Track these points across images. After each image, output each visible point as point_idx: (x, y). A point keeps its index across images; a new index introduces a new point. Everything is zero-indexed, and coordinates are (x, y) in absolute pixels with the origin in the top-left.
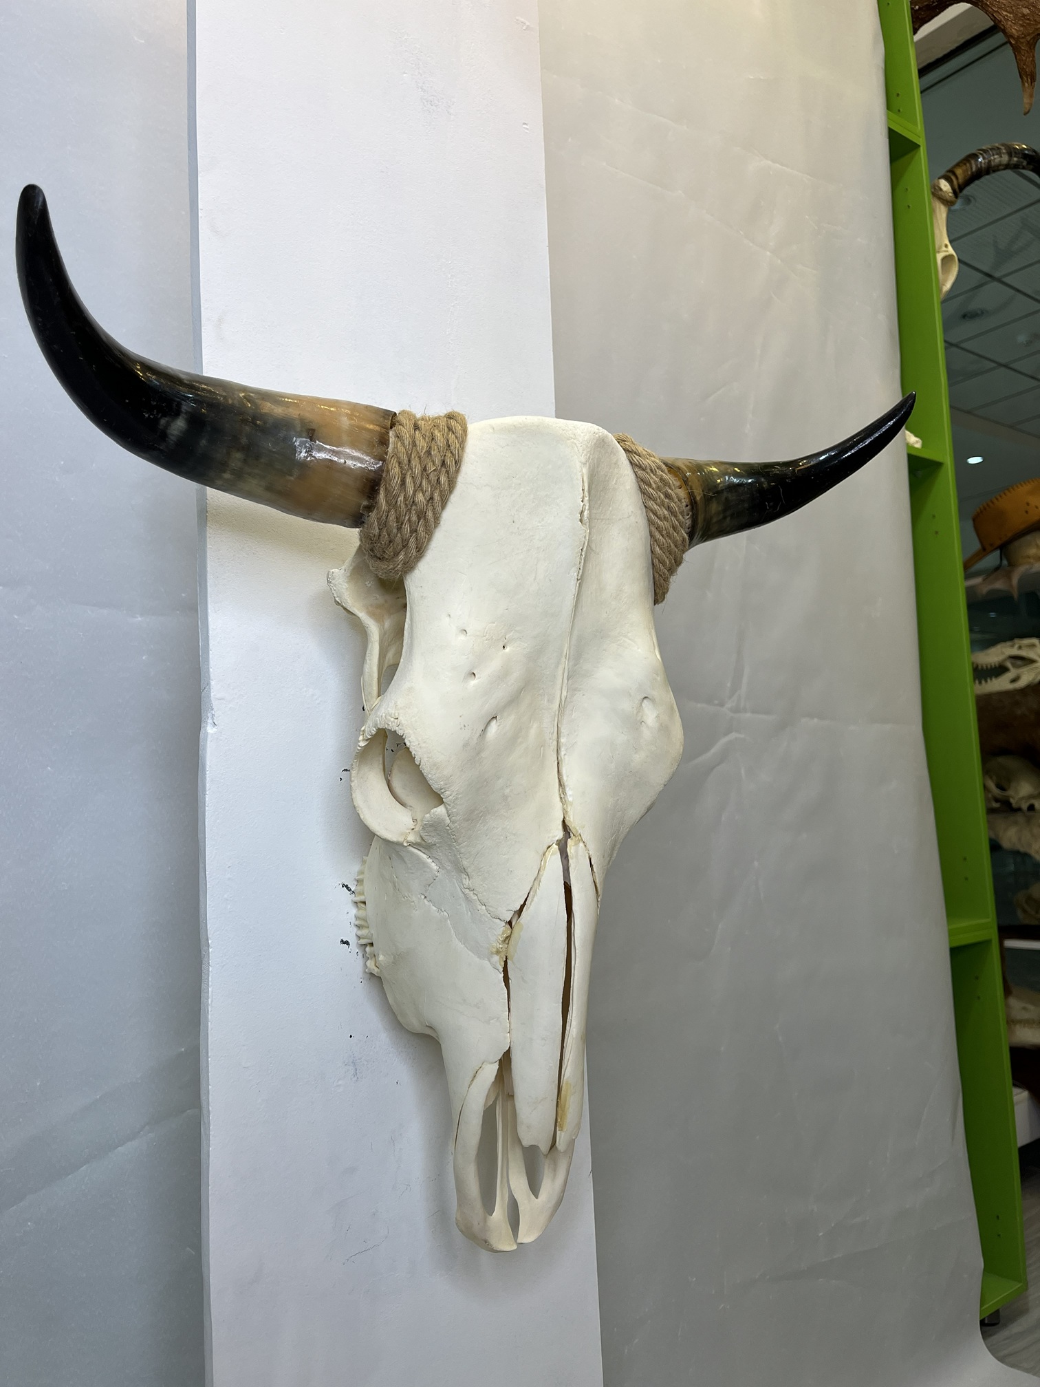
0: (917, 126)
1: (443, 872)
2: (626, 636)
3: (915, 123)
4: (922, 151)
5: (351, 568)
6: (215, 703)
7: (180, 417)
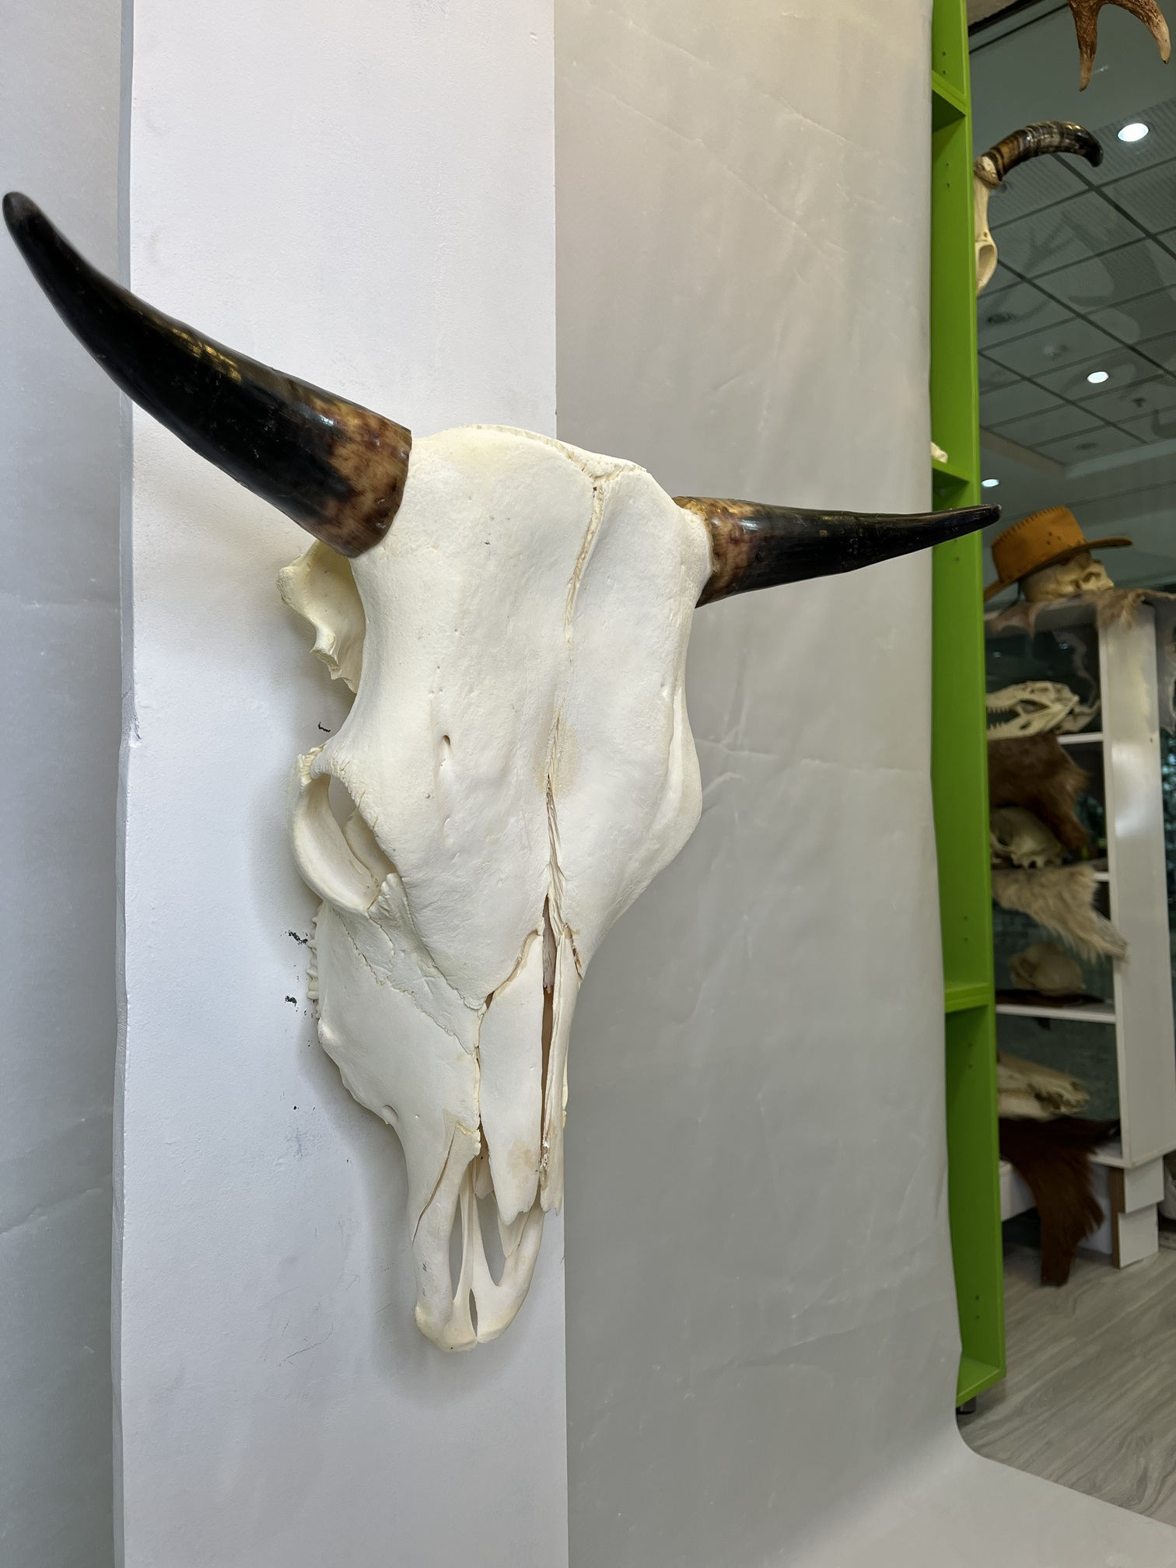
0: (963, 93)
3: (961, 89)
4: (967, 122)
6: (142, 715)
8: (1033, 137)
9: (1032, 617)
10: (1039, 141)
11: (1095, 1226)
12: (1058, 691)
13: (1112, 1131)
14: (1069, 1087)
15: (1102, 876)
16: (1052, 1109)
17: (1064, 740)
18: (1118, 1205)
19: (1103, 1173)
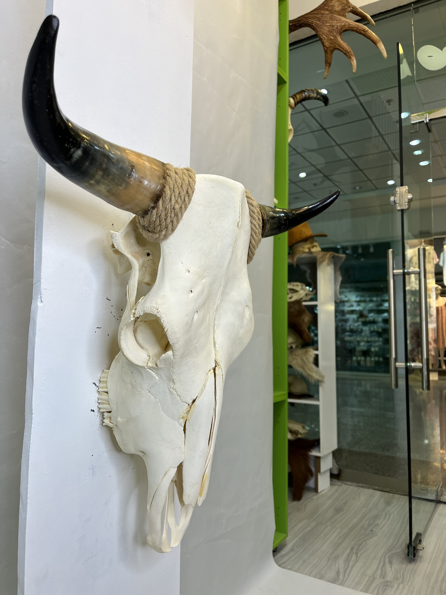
0: (287, 75)
1: (161, 380)
2: (242, 279)
3: (286, 72)
4: (287, 85)
5: (125, 233)
6: (43, 291)
7: (80, 149)
8: (308, 93)
9: (295, 259)
10: (310, 95)
11: (310, 477)
12: (302, 286)
13: (316, 443)
14: (301, 427)
15: (316, 352)
16: (295, 436)
17: (304, 303)
18: (318, 470)
19: (312, 458)
